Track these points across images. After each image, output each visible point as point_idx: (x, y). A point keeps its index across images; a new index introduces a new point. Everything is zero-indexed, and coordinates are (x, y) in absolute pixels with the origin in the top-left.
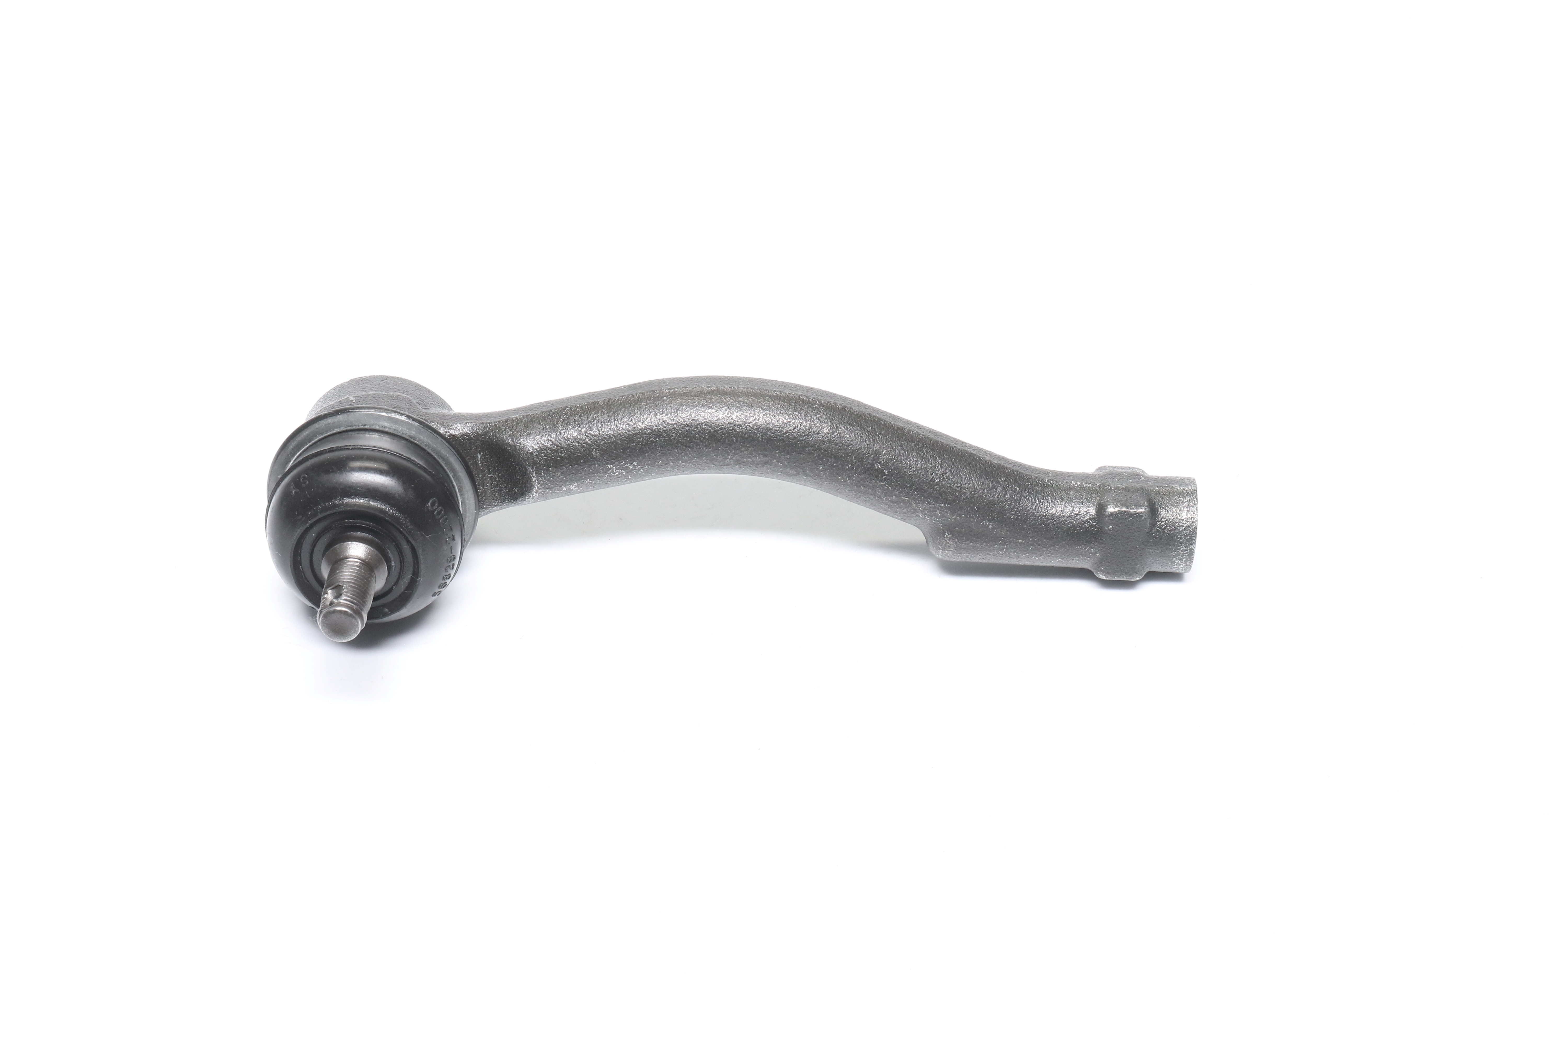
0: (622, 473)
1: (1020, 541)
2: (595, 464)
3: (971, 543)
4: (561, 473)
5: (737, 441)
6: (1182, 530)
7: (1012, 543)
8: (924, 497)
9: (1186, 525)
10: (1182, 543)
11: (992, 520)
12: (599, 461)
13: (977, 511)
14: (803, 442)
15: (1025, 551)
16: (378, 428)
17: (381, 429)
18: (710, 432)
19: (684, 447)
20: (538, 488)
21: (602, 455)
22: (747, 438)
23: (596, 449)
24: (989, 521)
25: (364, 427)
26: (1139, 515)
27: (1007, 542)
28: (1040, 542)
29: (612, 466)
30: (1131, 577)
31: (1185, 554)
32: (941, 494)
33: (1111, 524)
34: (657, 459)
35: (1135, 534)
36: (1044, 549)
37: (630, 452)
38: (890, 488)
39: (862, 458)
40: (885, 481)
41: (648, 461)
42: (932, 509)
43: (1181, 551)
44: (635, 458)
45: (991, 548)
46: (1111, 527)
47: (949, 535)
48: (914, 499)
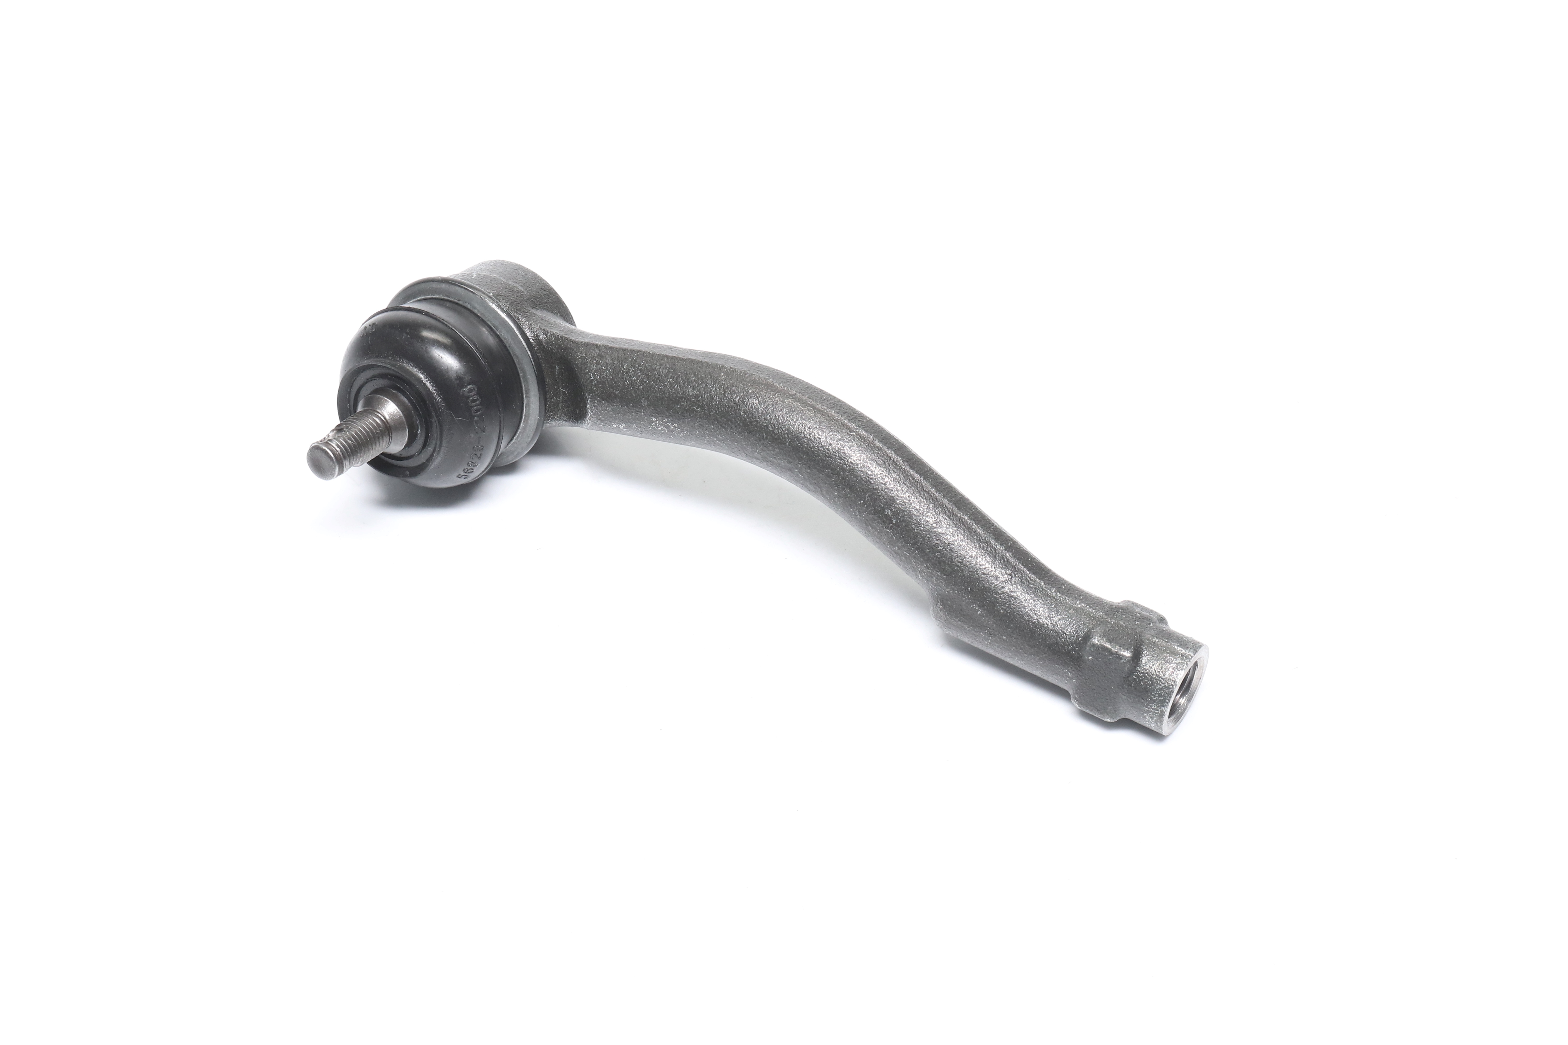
0: (664, 430)
1: (1004, 637)
2: (641, 412)
3: (960, 622)
4: (612, 409)
5: (766, 438)
6: (1159, 689)
7: (997, 637)
8: (924, 559)
9: (1164, 685)
10: (1154, 701)
11: (982, 606)
12: (646, 411)
13: (970, 592)
14: (825, 462)
15: (1009, 650)
16: (469, 306)
17: (471, 309)
18: (746, 420)
19: (720, 426)
20: (591, 415)
21: (648, 406)
22: (776, 439)
23: (646, 399)
24: (979, 606)
25: (458, 302)
26: (1119, 657)
27: (992, 634)
28: (1022, 646)
29: (655, 419)
30: (1102, 716)
31: (1156, 713)
32: (940, 562)
33: (1091, 655)
34: (695, 428)
35: (1112, 674)
36: (1026, 655)
37: (673, 412)
38: (894, 538)
39: (875, 499)
40: (891, 529)
41: (688, 427)
42: (929, 574)
43: (1152, 709)
44: (676, 420)
45: (977, 634)
46: (1090, 658)
47: (941, 605)
48: (914, 557)
